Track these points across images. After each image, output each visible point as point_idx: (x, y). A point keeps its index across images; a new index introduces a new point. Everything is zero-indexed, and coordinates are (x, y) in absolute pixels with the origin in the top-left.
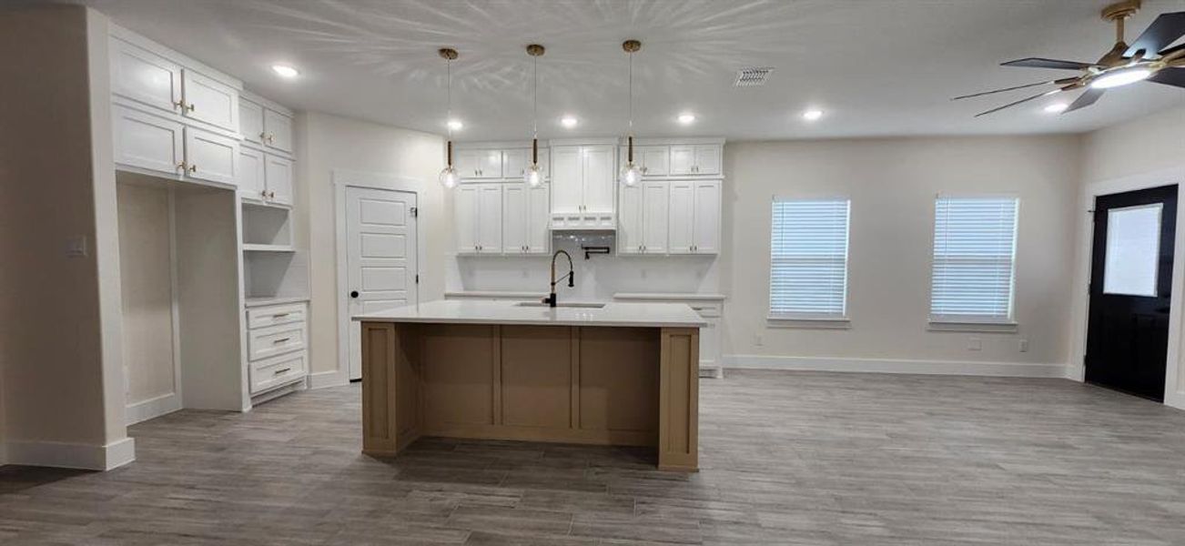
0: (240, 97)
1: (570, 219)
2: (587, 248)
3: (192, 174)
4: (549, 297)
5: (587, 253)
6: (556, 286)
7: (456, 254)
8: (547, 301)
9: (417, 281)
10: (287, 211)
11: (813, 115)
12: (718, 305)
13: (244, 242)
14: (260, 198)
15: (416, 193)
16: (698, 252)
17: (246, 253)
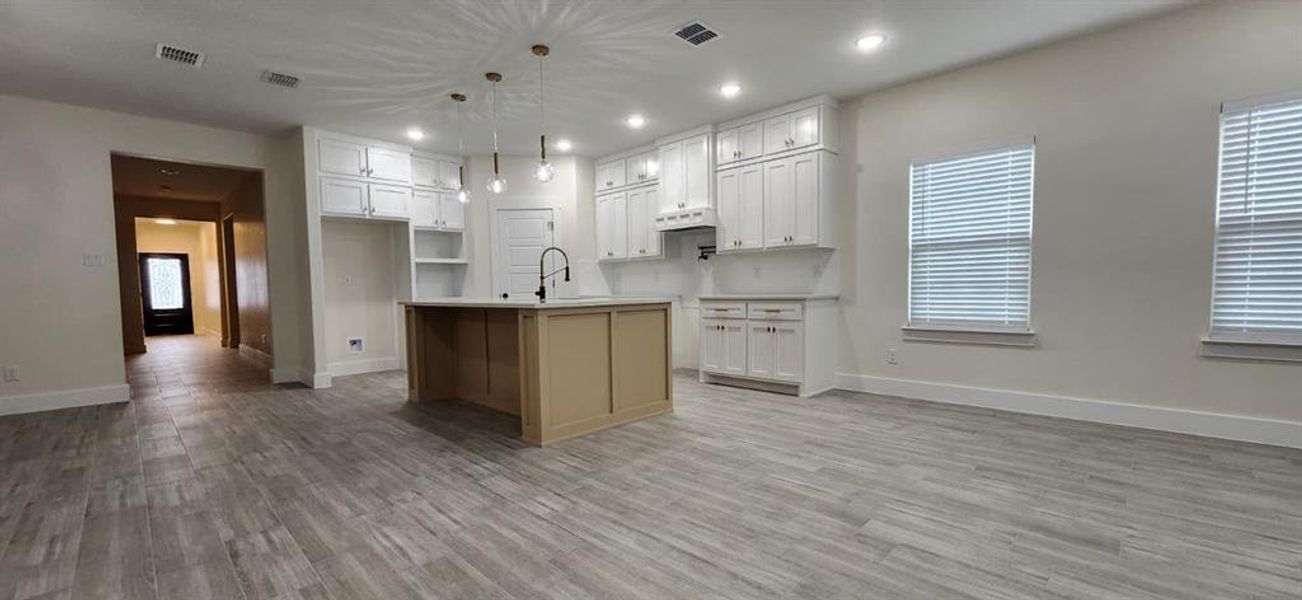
0: (412, 155)
1: (670, 218)
2: (702, 248)
3: (374, 214)
4: (538, 290)
5: (702, 253)
6: (545, 280)
7: (597, 261)
8: (537, 293)
9: (554, 285)
10: (461, 234)
11: (870, 42)
12: (798, 306)
13: (417, 256)
14: (435, 225)
15: (551, 209)
16: (795, 244)
17: (417, 264)
